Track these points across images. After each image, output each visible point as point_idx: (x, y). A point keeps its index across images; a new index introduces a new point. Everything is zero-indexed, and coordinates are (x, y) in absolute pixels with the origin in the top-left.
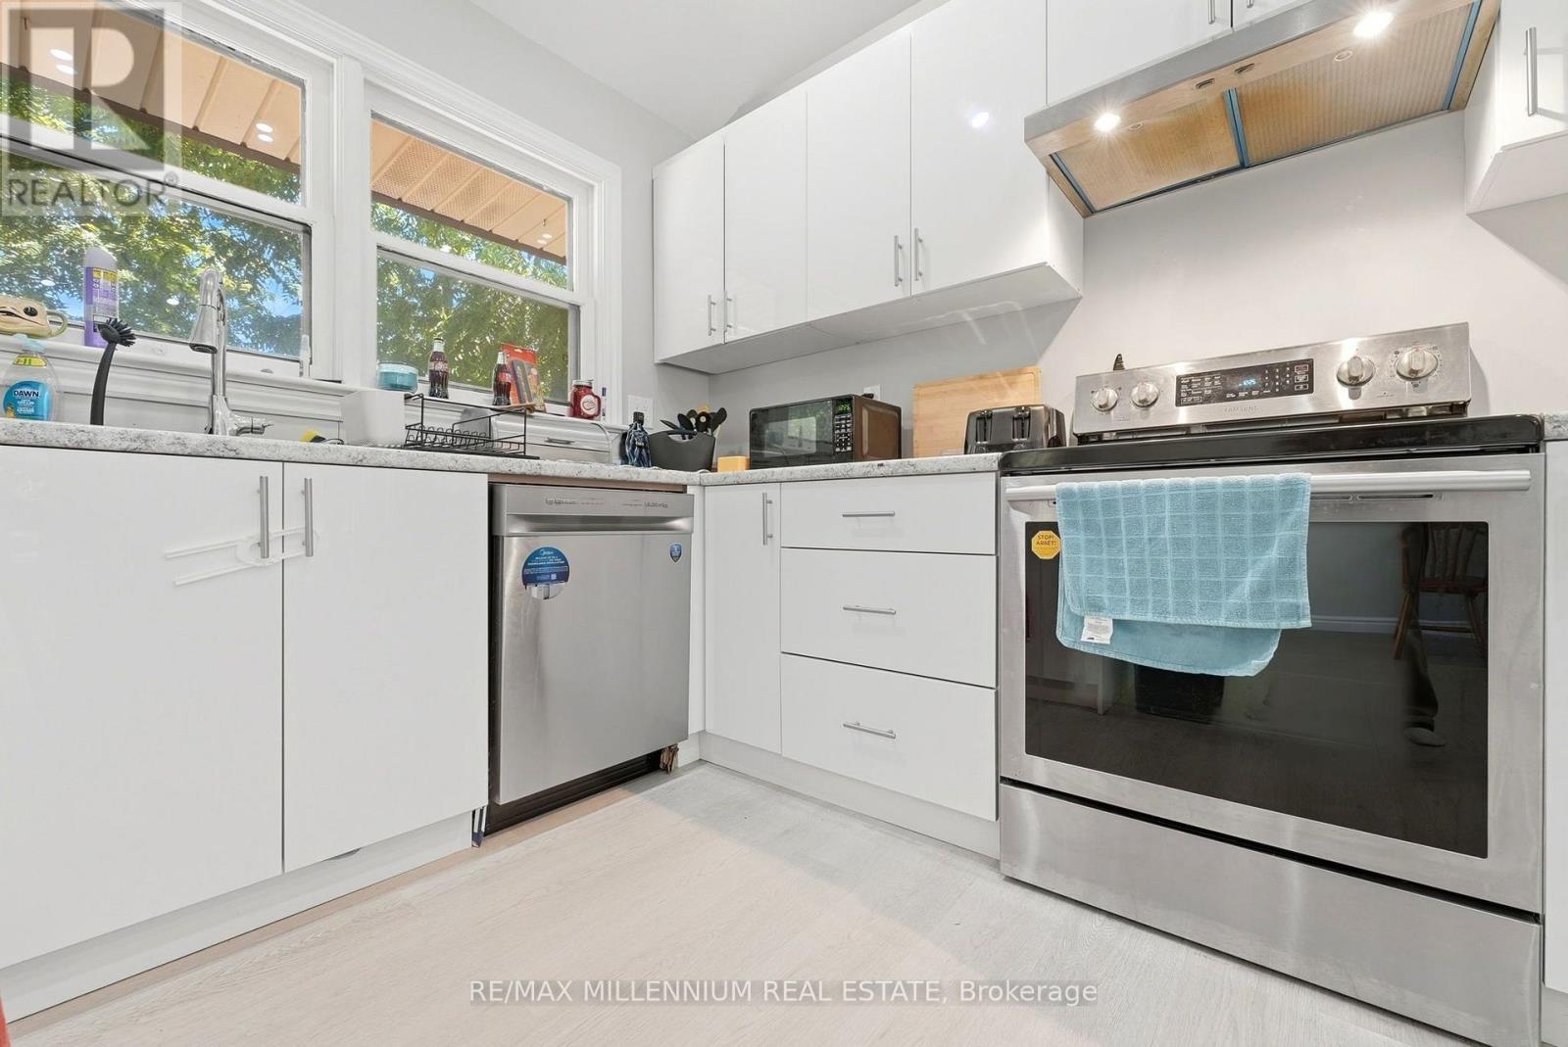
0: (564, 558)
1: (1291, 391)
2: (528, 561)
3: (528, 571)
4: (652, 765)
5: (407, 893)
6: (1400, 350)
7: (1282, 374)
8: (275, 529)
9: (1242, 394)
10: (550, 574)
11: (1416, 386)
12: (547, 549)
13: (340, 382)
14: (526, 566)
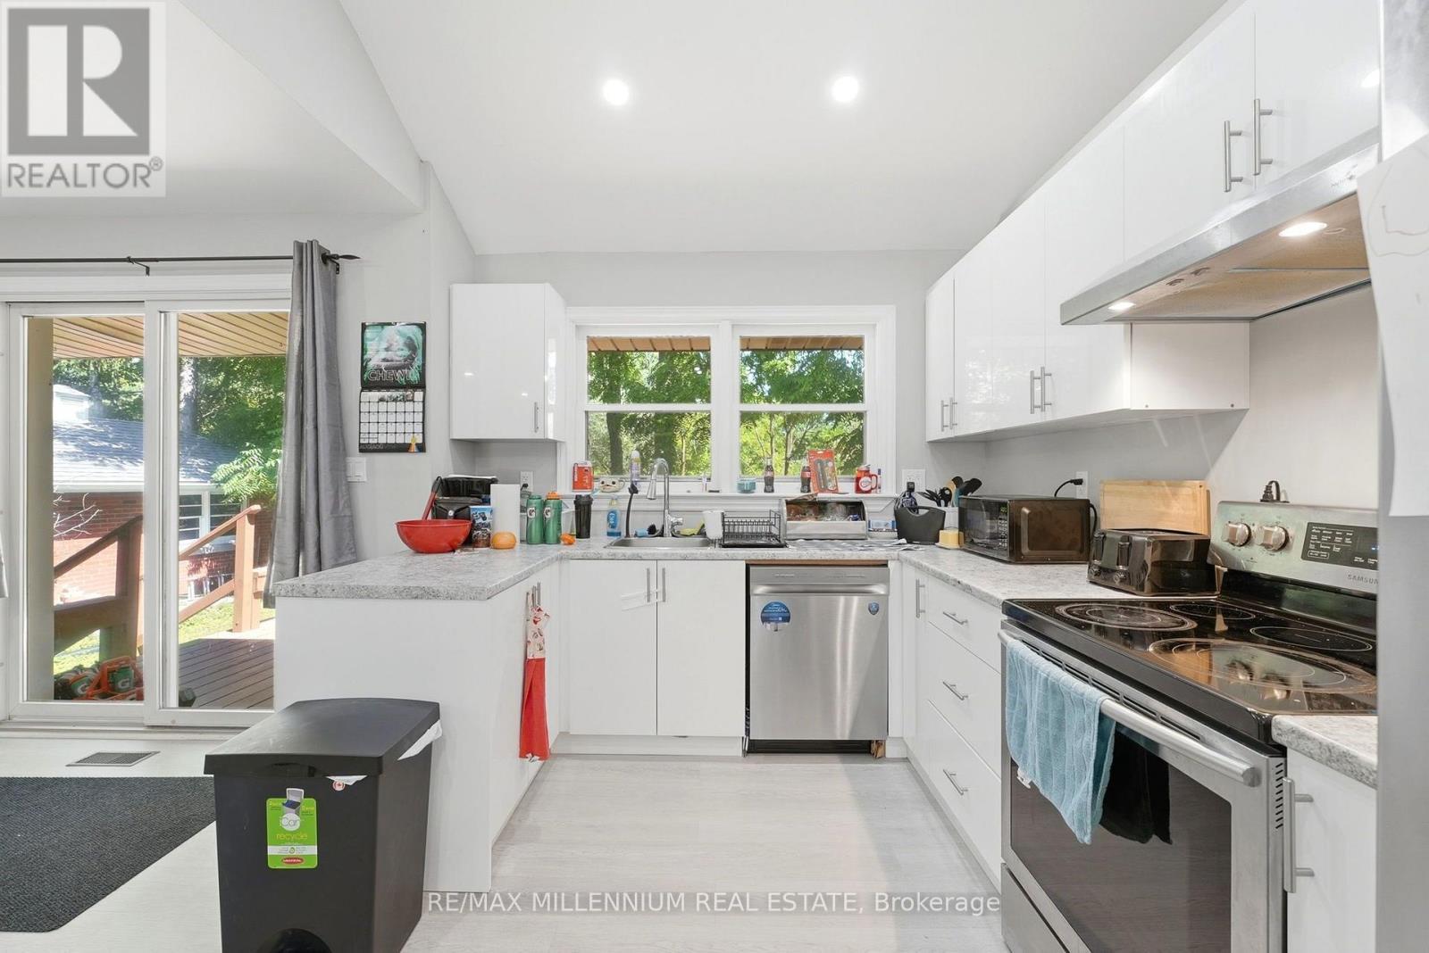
0: (786, 609)
2: (764, 609)
3: (763, 615)
4: (864, 749)
5: (704, 765)
8: (653, 588)
10: (779, 617)
12: (776, 603)
13: (718, 492)
14: (763, 612)
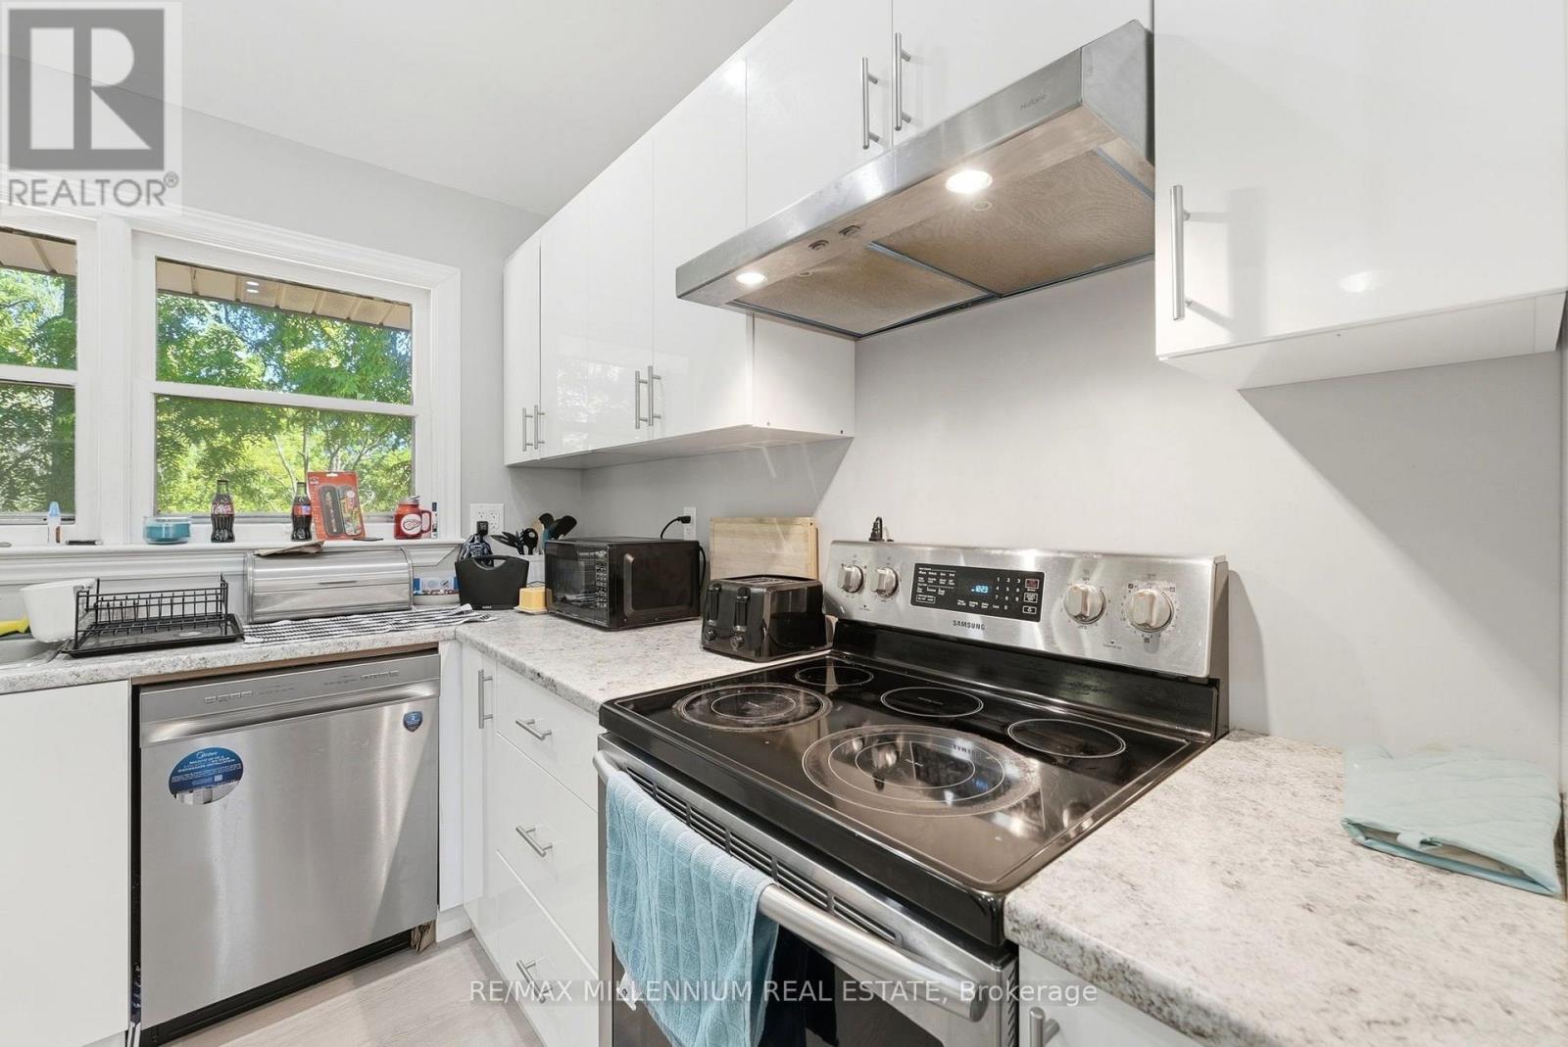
0: (234, 756)
1: (1017, 613)
2: (178, 767)
3: (175, 779)
4: (400, 945)
6: (1134, 583)
7: (1013, 585)
9: (972, 604)
10: (213, 776)
11: (1147, 640)
12: (208, 751)
13: (91, 542)
14: (171, 774)
